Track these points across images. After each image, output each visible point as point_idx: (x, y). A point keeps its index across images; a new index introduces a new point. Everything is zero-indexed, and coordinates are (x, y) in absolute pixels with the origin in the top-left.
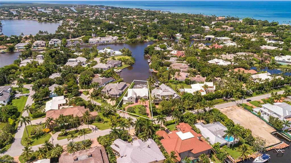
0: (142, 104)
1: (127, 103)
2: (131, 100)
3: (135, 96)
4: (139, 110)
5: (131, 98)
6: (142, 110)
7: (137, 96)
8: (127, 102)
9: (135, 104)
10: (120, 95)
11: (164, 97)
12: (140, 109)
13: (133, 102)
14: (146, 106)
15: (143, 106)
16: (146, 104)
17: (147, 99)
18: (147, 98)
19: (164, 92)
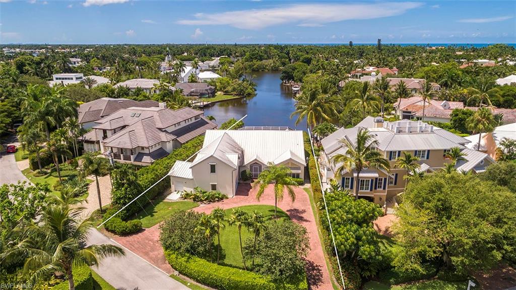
0: (272, 203)
1: (187, 196)
2: (213, 179)
3: (234, 159)
4: (248, 235)
5: (213, 169)
6: (268, 237)
7: (246, 162)
8: (189, 190)
9: (233, 203)
10: (160, 154)
11: (408, 160)
12: (257, 232)
13: (221, 191)
14: (295, 215)
15: (279, 214)
16: (297, 205)
17: (298, 176)
18: (301, 172)
19: (406, 137)
